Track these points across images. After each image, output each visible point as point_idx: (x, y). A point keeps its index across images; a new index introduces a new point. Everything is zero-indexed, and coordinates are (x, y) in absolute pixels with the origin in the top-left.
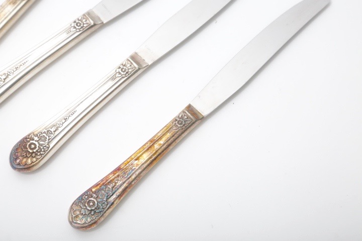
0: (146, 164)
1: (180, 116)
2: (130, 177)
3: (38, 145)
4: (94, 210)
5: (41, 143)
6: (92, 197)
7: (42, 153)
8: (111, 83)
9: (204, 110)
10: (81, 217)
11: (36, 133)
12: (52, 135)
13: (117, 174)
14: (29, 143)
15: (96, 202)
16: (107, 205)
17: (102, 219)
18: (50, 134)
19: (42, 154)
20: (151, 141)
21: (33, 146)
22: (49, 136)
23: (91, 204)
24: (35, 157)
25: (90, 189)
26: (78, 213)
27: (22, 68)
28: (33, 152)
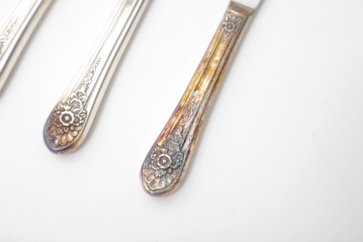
0: (210, 91)
1: (227, 19)
2: (197, 113)
3: (72, 115)
4: (170, 167)
5: (75, 110)
6: (161, 153)
7: (81, 122)
8: (129, 10)
10: (158, 181)
11: (64, 101)
12: (85, 97)
13: (180, 115)
14: (61, 117)
15: (169, 158)
16: (183, 156)
17: (183, 174)
18: (81, 96)
19: (82, 124)
20: (203, 61)
21: (67, 118)
22: (81, 99)
23: (164, 161)
24: (74, 130)
25: (156, 145)
26: (153, 177)
27: (15, 28)
28: (71, 125)
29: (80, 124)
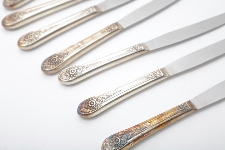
1: (182, 105)
2: (144, 131)
3: (95, 103)
4: (117, 144)
5: (97, 102)
6: (118, 137)
7: (96, 108)
9: (198, 105)
10: (109, 146)
11: (95, 97)
12: (104, 100)
13: (136, 128)
15: (120, 140)
16: (126, 143)
19: (96, 109)
21: (92, 103)
22: (102, 100)
23: (117, 140)
24: (92, 109)
25: (118, 133)
26: (108, 144)
27: (98, 64)
28: (91, 107)
29: (95, 108)
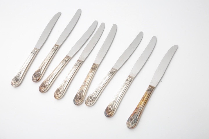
0: (144, 105)
1: (148, 89)
2: (141, 110)
4: (134, 122)
6: (132, 118)
8: (126, 86)
9: (154, 86)
10: (131, 125)
11: (110, 105)
13: (136, 110)
15: (134, 120)
16: (137, 119)
17: (137, 124)
18: (114, 104)
20: (143, 98)
23: (132, 120)
25: (130, 116)
26: (129, 124)
27: (100, 88)
28: (111, 111)
29: (113, 111)
